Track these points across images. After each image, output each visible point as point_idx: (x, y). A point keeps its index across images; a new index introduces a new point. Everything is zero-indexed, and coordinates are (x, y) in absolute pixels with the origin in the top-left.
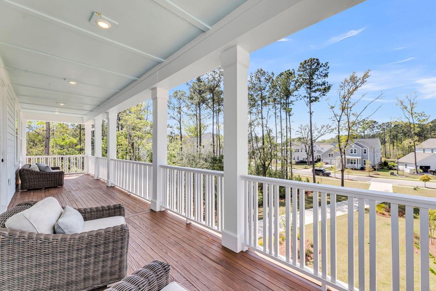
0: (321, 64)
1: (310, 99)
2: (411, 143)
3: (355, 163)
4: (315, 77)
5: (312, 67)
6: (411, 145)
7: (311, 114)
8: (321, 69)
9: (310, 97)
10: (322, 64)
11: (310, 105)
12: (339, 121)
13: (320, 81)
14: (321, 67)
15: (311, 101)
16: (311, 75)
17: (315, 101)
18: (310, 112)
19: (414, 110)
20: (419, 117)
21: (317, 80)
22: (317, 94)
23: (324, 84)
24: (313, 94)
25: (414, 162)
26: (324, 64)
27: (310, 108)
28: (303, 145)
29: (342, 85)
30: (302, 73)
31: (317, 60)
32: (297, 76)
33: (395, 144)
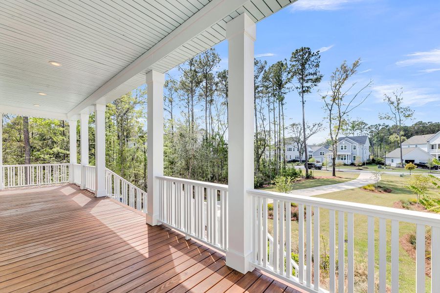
0: (312, 53)
1: (302, 89)
2: (397, 138)
3: (345, 159)
4: (307, 66)
5: (304, 56)
6: (397, 139)
7: (303, 103)
8: (312, 59)
9: (303, 87)
10: (314, 53)
11: (303, 95)
12: (330, 110)
13: (312, 71)
14: (312, 56)
15: (304, 92)
16: (303, 65)
17: (307, 91)
18: (303, 101)
19: (400, 106)
20: (404, 112)
21: (309, 69)
22: (309, 84)
23: (315, 74)
24: (305, 84)
25: (400, 156)
26: (315, 53)
27: (303, 97)
28: (296, 144)
29: (334, 75)
30: (294, 63)
31: (309, 49)
32: (289, 66)
33: (382, 146)
